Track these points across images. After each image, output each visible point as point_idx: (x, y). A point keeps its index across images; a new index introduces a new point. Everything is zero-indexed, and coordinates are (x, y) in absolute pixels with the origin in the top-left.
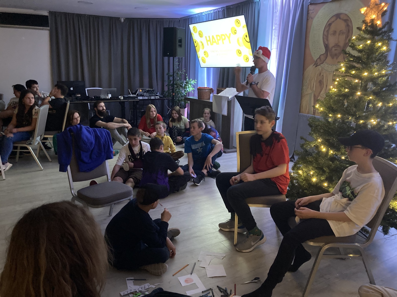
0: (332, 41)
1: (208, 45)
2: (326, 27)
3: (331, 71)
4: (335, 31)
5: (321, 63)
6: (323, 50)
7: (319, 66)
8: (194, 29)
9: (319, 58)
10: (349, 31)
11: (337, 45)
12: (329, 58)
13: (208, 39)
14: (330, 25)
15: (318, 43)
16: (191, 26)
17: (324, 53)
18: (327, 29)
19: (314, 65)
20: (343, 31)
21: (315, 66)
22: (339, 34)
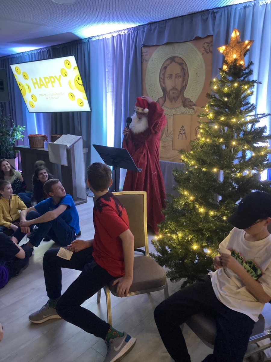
0: (169, 84)
1: (35, 88)
2: (162, 70)
3: (170, 114)
4: (171, 74)
6: (161, 94)
8: (17, 70)
9: (158, 101)
10: (185, 74)
11: (174, 89)
12: (168, 101)
13: (35, 81)
14: (165, 68)
15: (155, 86)
16: (13, 67)
17: (162, 96)
18: (162, 72)
20: (179, 74)
22: (176, 77)
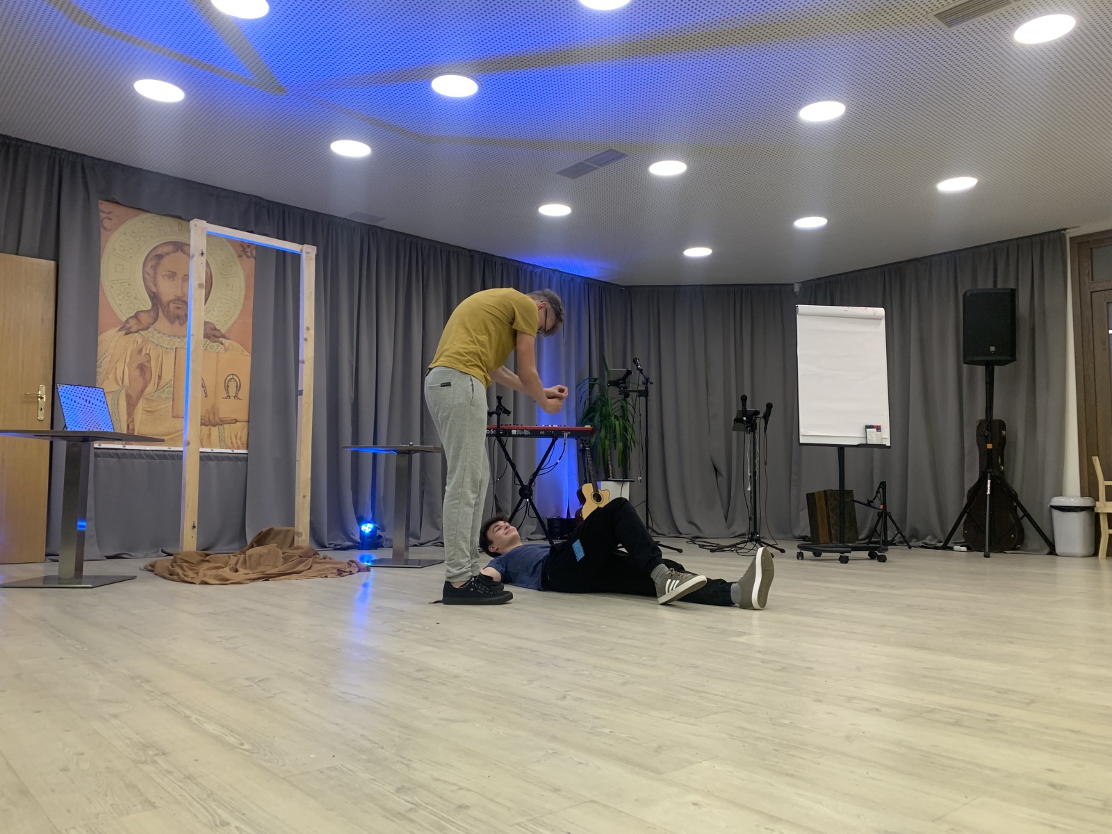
0: (167, 289)
2: (151, 256)
3: (168, 347)
4: (173, 273)
5: (140, 328)
6: (148, 304)
7: (136, 334)
9: (136, 316)
11: (180, 300)
12: (162, 323)
14: (160, 257)
17: (149, 308)
19: (120, 330)
21: (124, 332)
22: (184, 280)
